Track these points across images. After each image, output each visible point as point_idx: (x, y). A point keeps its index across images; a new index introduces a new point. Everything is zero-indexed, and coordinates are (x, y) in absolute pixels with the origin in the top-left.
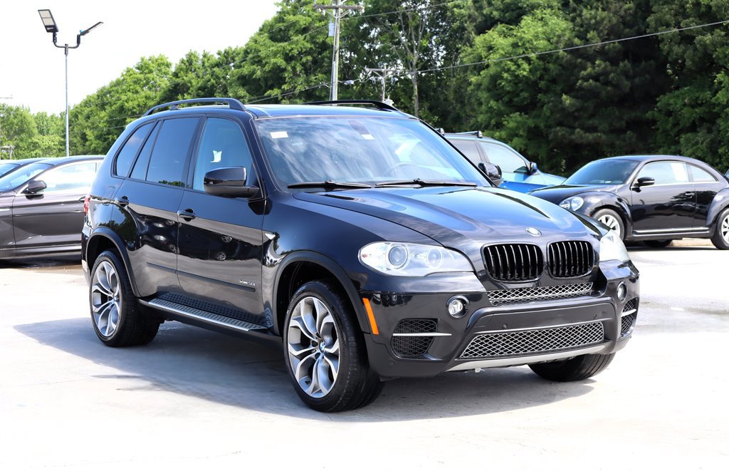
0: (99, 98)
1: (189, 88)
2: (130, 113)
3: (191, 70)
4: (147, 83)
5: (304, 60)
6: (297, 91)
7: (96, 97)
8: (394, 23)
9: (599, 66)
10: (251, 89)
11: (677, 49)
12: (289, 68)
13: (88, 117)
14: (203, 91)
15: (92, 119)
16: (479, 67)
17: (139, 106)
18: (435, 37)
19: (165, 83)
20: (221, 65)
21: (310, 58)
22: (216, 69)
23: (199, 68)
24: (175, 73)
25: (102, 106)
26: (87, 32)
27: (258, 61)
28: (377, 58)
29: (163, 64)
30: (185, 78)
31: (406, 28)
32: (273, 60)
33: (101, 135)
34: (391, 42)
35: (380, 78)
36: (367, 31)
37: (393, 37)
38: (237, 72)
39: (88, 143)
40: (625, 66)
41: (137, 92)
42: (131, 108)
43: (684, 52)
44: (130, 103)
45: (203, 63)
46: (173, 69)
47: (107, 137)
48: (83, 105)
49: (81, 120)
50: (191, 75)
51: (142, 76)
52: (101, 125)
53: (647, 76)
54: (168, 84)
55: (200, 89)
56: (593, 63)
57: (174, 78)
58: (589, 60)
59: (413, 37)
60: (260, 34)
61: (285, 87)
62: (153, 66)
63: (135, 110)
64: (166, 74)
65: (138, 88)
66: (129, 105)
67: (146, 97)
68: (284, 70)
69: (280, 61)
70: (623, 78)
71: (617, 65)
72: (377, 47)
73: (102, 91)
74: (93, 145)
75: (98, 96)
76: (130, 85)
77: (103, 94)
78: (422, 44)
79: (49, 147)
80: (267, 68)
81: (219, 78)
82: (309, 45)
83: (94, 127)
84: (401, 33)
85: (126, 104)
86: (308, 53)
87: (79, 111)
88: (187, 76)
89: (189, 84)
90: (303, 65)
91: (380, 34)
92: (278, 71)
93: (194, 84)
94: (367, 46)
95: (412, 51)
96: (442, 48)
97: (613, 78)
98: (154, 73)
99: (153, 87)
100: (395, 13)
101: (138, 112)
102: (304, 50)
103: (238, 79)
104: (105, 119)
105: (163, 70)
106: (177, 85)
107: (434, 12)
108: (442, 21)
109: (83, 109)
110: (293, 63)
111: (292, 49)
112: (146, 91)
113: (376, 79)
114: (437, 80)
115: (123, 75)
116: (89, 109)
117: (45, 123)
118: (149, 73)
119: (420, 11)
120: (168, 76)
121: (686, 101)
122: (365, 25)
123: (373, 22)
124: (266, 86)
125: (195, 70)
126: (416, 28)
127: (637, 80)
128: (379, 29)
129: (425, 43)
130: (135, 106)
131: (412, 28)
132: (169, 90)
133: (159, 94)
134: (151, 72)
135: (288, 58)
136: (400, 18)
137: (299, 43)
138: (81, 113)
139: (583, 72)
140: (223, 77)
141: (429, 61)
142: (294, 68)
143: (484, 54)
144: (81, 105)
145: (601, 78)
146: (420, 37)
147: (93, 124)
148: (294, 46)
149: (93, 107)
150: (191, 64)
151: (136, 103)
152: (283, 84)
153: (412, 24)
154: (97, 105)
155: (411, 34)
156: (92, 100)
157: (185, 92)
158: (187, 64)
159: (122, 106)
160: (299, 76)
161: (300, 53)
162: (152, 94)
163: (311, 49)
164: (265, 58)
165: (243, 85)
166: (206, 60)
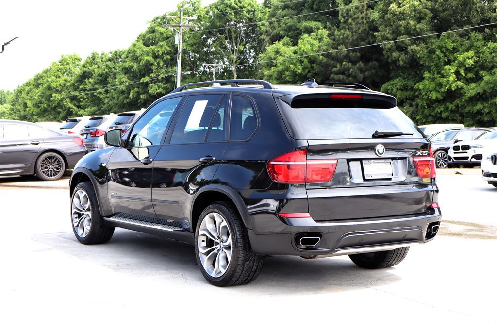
0: (35, 81)
1: (92, 75)
2: (54, 90)
3: (94, 63)
4: (66, 71)
5: (165, 58)
6: (160, 77)
7: (33, 80)
8: (222, 35)
9: (345, 65)
10: (130, 76)
11: (395, 55)
12: (155, 63)
13: (28, 93)
14: (101, 76)
15: (30, 94)
16: (270, 65)
17: (60, 85)
18: (248, 44)
19: (78, 71)
20: (113, 59)
21: (169, 57)
22: (109, 63)
23: (99, 62)
24: (83, 65)
25: (37, 86)
26: (8, 43)
27: (136, 59)
28: (212, 57)
29: (76, 59)
30: (90, 68)
31: (230, 39)
32: (146, 58)
33: (36, 104)
34: (220, 47)
35: (212, 70)
36: (206, 40)
37: (222, 44)
38: (122, 65)
39: (27, 109)
40: (360, 65)
41: (59, 77)
42: (55, 87)
43: (399, 57)
44: (55, 83)
45: (102, 58)
46: (82, 62)
47: (40, 105)
48: (25, 85)
49: (24, 95)
50: (94, 66)
51: (62, 67)
52: (36, 97)
53: (373, 71)
54: (80, 71)
55: (99, 75)
56: (341, 64)
57: (83, 68)
58: (338, 62)
59: (234, 44)
60: (138, 41)
61: (152, 75)
62: (70, 61)
63: (58, 88)
64: (78, 65)
65: (60, 74)
66: (54, 85)
67: (65, 80)
68: (152, 64)
69: (150, 58)
70: (359, 72)
71: (356, 64)
72: (212, 50)
73: (38, 76)
74: (31, 111)
75: (35, 79)
76: (55, 73)
77: (38, 78)
78: (239, 48)
79: (4, 112)
80: (141, 63)
81: (111, 69)
82: (169, 49)
83: (31, 99)
84: (227, 41)
85: (52, 84)
86: (168, 54)
87: (23, 89)
88: (91, 67)
89: (93, 72)
90: (164, 61)
91: (213, 41)
92: (148, 65)
93: (96, 72)
94: (205, 49)
95: (233, 53)
96: (252, 51)
97: (352, 72)
98: (71, 65)
99: (70, 73)
100: (223, 28)
101: (60, 90)
102: (166, 52)
103: (123, 69)
104: (39, 93)
105: (76, 63)
106: (85, 72)
107: (248, 28)
108: (253, 34)
109: (25, 87)
110: (158, 60)
111: (158, 51)
112: (65, 77)
113: (210, 70)
114: (249, 71)
115: (50, 66)
116: (29, 87)
117: (3, 96)
118: (67, 65)
119: (239, 27)
120: (80, 67)
121: (398, 86)
122: (204, 36)
123: (210, 34)
124: (140, 74)
125: (97, 63)
126: (236, 38)
127: (367, 73)
128: (213, 38)
129: (242, 48)
130: (58, 86)
131: (234, 38)
132: (80, 76)
133: (73, 78)
134: (68, 64)
135: (156, 57)
136: (227, 32)
137: (163, 47)
138: (24, 90)
139: (334, 69)
140: (113, 68)
141: (244, 59)
142: (158, 63)
143: (273, 56)
144: (24, 85)
145: (346, 72)
146: (238, 44)
147: (31, 97)
148: (159, 49)
149: (32, 87)
150: (94, 59)
151: (58, 83)
152: (150, 73)
153: (233, 35)
154: (34, 85)
155: (233, 42)
156: (31, 81)
157: (90, 77)
158: (91, 59)
159: (50, 86)
160: (161, 68)
161: (163, 54)
162: (69, 78)
163: (170, 51)
164: (140, 56)
165: (125, 74)
166: (104, 56)
